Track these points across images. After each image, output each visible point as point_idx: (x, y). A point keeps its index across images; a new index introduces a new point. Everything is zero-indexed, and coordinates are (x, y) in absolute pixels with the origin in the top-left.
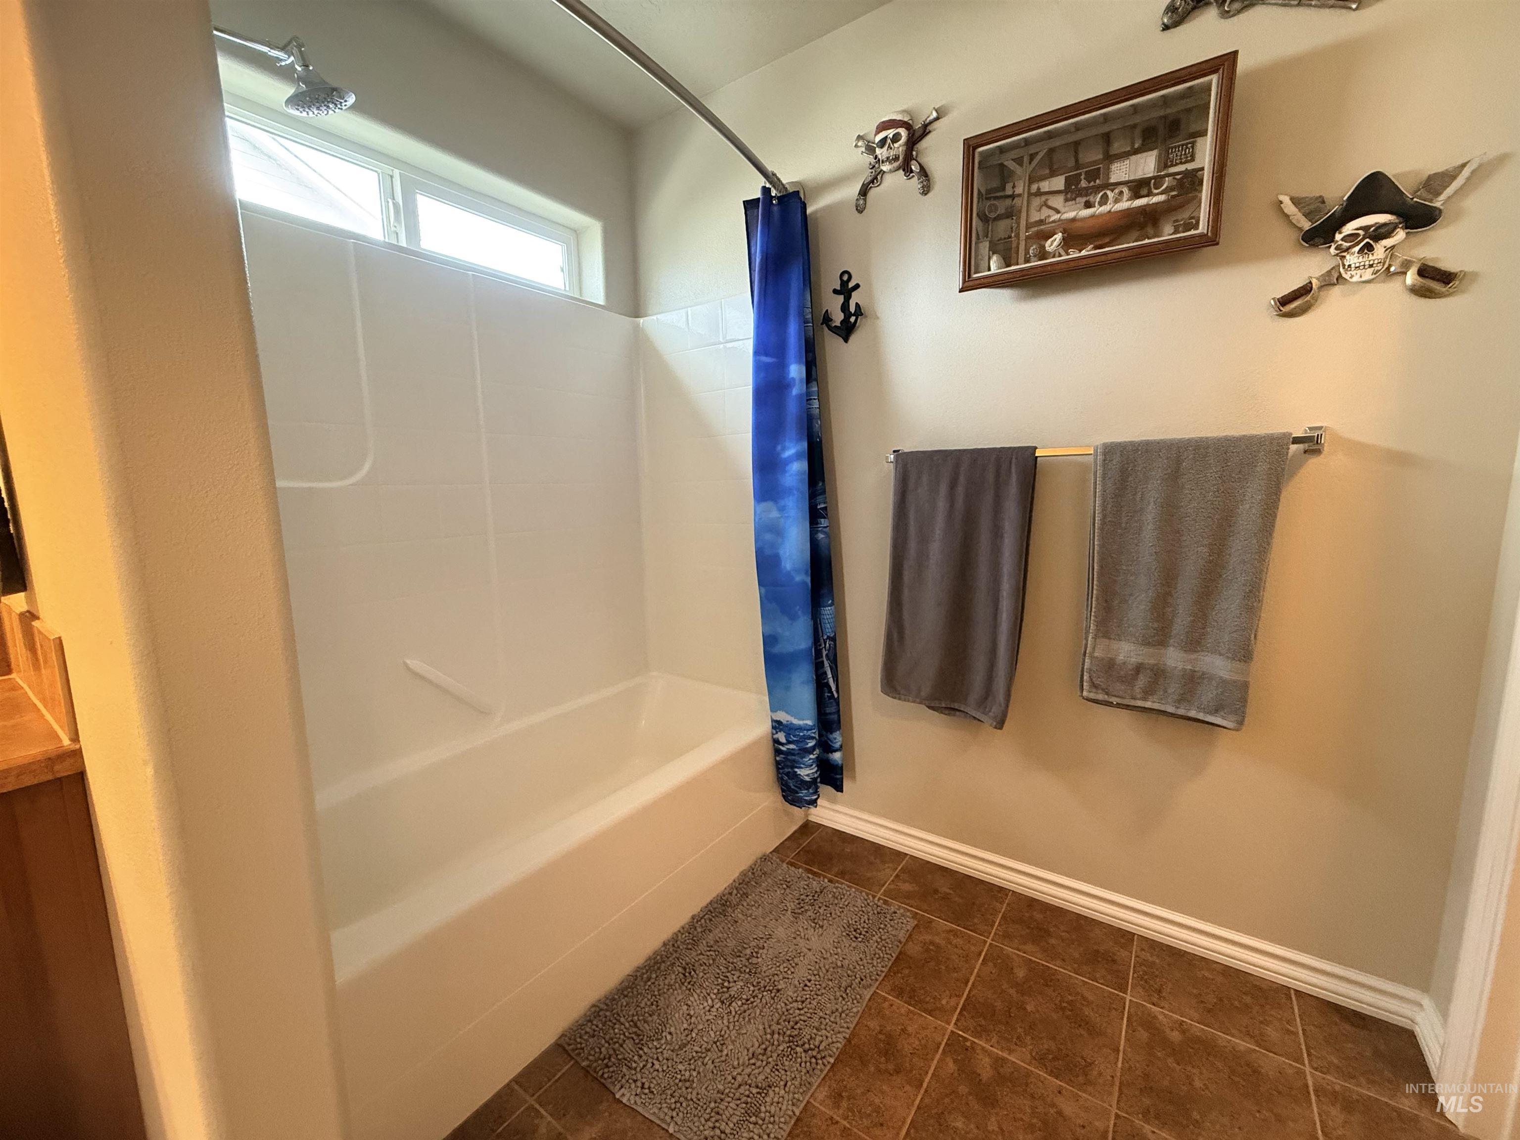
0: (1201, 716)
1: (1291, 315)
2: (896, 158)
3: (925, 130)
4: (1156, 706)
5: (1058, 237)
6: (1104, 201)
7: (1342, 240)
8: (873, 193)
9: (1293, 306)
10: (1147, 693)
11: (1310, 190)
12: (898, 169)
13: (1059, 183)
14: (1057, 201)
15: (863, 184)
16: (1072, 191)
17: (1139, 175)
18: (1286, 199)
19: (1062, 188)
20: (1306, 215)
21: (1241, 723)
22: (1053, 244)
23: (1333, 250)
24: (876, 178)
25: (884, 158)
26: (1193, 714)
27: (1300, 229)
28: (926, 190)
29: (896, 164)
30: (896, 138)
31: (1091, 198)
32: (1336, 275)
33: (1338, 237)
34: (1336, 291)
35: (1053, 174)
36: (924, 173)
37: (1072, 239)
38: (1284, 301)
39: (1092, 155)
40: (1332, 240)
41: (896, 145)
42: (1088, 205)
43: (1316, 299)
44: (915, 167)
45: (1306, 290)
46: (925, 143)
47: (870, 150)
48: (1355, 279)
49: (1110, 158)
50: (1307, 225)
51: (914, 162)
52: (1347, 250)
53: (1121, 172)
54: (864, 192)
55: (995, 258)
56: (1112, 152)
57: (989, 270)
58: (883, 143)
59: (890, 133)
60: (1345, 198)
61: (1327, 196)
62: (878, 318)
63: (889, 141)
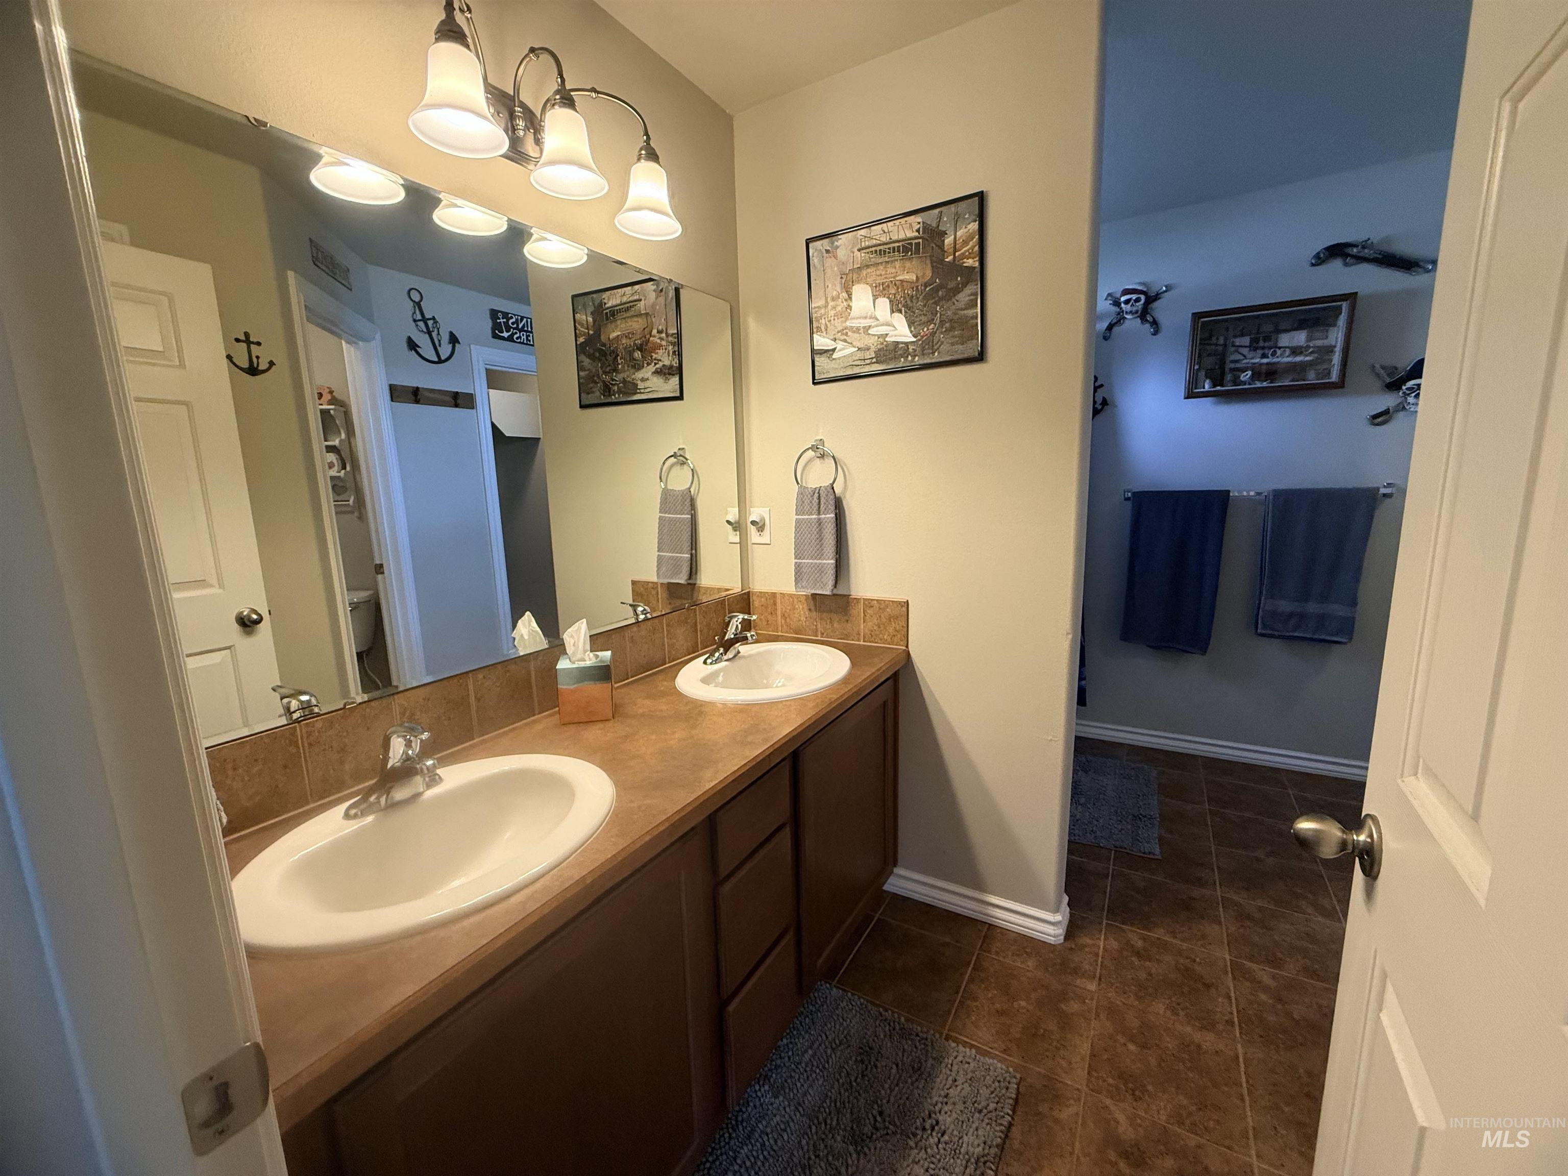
0: (1328, 638)
1: (1378, 425)
2: (1137, 312)
3: (1157, 297)
4: (1301, 635)
5: (1250, 373)
6: (1274, 354)
7: (1406, 389)
8: (1116, 329)
9: (1380, 420)
10: (1296, 628)
11: (1389, 362)
12: (1136, 318)
13: (1246, 341)
14: (1245, 351)
15: (1110, 323)
16: (1253, 347)
17: (1295, 343)
18: (1377, 366)
19: (1248, 344)
20: (1388, 375)
21: (1351, 639)
22: (1246, 376)
23: (1401, 393)
24: (1120, 319)
25: (1128, 310)
26: (1323, 637)
27: (1384, 381)
28: (1156, 333)
29: (1136, 315)
30: (1137, 300)
31: (1266, 351)
32: (1401, 406)
33: (1404, 388)
34: (1401, 415)
35: (1242, 335)
36: (1155, 323)
37: (1256, 376)
38: (1375, 417)
39: (1268, 328)
40: (1400, 388)
41: (1137, 304)
42: (1264, 356)
43: (1391, 418)
44: (1149, 318)
45: (1386, 412)
46: (1156, 305)
47: (1117, 303)
48: (1412, 410)
49: (1278, 331)
50: (1388, 380)
51: (1148, 316)
52: (1409, 395)
53: (1285, 340)
54: (1110, 328)
55: (1208, 381)
56: (1280, 328)
57: (1204, 388)
58: (1127, 302)
59: (1134, 297)
60: (1408, 368)
61: (1398, 366)
62: (1116, 406)
63: (1132, 301)
